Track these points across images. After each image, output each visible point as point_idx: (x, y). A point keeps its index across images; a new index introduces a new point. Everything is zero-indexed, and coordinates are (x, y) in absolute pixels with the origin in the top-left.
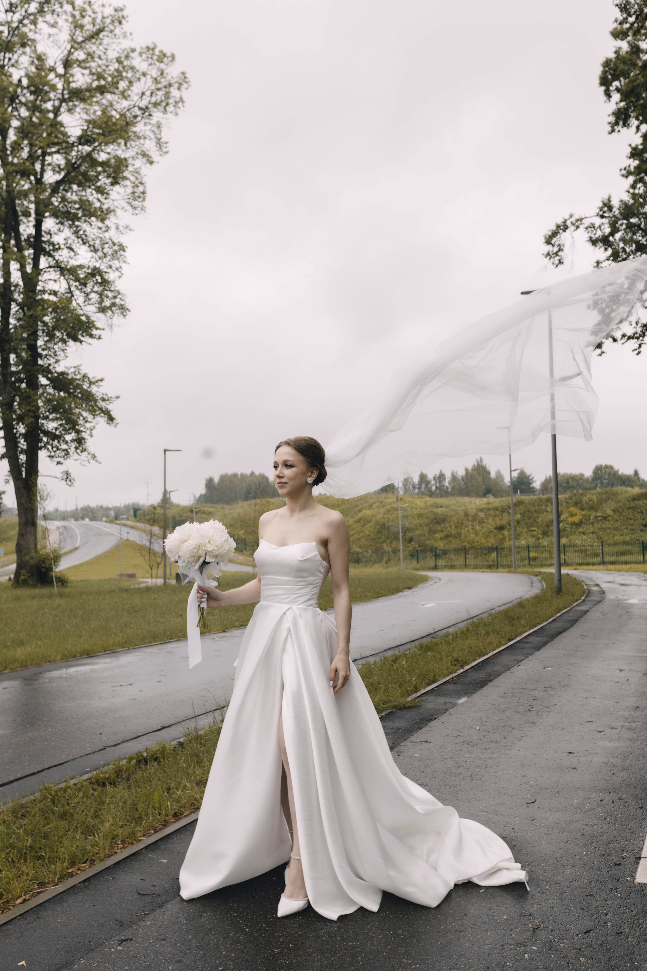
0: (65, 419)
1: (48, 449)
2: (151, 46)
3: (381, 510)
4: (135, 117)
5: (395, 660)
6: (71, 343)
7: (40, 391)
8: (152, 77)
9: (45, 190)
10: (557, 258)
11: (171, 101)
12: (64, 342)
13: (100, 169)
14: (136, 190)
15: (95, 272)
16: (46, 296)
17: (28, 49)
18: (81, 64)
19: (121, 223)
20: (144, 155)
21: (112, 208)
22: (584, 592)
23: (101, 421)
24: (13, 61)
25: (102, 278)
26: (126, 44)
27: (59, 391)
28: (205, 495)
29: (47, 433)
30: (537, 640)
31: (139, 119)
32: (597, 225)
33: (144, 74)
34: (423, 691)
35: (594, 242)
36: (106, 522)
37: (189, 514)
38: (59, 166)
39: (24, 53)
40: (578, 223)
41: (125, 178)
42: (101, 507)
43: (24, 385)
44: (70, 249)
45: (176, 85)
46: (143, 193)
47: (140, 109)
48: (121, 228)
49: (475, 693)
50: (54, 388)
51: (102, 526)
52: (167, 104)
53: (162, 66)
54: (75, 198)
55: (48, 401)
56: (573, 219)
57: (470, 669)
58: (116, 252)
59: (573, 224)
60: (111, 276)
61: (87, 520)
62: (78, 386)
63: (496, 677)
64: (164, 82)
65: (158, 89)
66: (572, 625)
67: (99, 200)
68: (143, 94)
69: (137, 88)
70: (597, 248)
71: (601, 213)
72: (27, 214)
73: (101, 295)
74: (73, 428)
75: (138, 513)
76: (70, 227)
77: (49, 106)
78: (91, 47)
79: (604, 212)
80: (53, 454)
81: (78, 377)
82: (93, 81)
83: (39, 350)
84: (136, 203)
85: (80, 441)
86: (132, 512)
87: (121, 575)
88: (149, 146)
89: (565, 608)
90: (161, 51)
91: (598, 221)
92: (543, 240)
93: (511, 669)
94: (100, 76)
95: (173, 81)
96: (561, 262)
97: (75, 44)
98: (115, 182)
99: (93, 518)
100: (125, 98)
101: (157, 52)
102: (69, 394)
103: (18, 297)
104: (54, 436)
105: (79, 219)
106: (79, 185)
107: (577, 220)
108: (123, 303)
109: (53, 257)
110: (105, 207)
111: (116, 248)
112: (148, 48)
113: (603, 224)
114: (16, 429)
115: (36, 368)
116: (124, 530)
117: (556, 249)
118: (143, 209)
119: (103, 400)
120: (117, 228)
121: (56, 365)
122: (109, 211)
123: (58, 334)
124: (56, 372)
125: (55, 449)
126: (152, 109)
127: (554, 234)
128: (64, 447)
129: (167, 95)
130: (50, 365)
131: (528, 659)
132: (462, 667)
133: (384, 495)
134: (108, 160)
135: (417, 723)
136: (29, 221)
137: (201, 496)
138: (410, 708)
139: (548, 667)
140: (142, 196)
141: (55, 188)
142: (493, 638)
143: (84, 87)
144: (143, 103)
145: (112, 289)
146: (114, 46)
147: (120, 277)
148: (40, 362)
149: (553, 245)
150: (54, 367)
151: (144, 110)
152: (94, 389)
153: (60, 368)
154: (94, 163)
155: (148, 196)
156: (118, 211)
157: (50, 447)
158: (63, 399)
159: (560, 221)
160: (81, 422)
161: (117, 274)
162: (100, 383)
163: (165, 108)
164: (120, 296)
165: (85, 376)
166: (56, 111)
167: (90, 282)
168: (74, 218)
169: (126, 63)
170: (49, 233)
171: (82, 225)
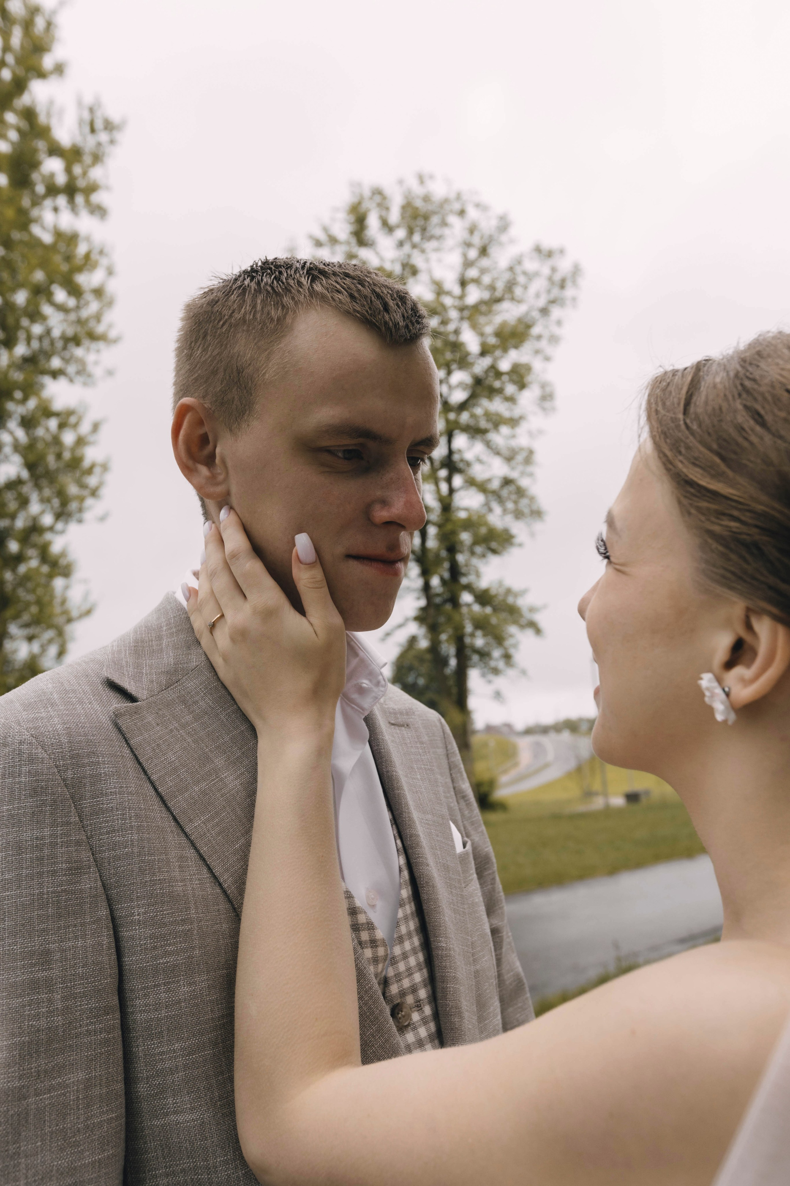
0: (492, 634)
1: (478, 668)
2: (537, 247)
4: (534, 319)
6: (491, 557)
7: (465, 609)
8: (545, 275)
9: (452, 410)
12: (484, 556)
13: (505, 379)
14: (544, 392)
15: (507, 482)
16: (461, 514)
18: (476, 281)
19: (534, 428)
21: (523, 414)
23: (530, 633)
25: (516, 486)
26: (514, 251)
27: (485, 607)
29: (475, 651)
31: (538, 320)
33: (537, 275)
38: (464, 383)
41: (530, 382)
44: (483, 462)
45: (571, 278)
47: (539, 310)
48: (534, 433)
50: (480, 604)
53: (553, 261)
54: (483, 411)
55: (473, 619)
58: (527, 458)
60: (524, 482)
62: (503, 601)
64: (558, 278)
65: (554, 286)
67: (508, 409)
68: (538, 295)
69: (532, 291)
73: (516, 502)
74: (500, 644)
76: (482, 441)
77: (451, 327)
78: (485, 262)
80: (484, 672)
81: (502, 591)
82: (486, 294)
83: (461, 567)
84: (546, 405)
85: (507, 657)
90: (549, 249)
94: (492, 288)
95: (566, 275)
97: (468, 264)
98: (522, 388)
100: (521, 302)
101: (544, 250)
102: (494, 608)
103: (434, 518)
104: (482, 654)
105: (488, 432)
106: (486, 398)
108: (539, 508)
109: (467, 474)
110: (516, 415)
111: (526, 453)
112: (535, 249)
115: (458, 585)
119: (529, 611)
120: (529, 433)
121: (480, 581)
122: (521, 418)
123: (477, 549)
124: (480, 588)
126: (551, 307)
128: (493, 664)
130: (473, 582)
134: (511, 369)
140: (551, 396)
141: (463, 406)
143: (478, 302)
144: (541, 304)
145: (527, 495)
146: (504, 257)
147: (534, 483)
148: (463, 580)
150: (479, 584)
151: (542, 310)
152: (519, 602)
153: (483, 584)
154: (499, 374)
156: (530, 417)
157: (479, 665)
158: (488, 615)
160: (509, 637)
161: (531, 480)
162: (526, 595)
163: (563, 302)
164: (537, 501)
166: (457, 332)
167: (505, 493)
168: (484, 432)
169: (518, 269)
170: (460, 451)
171: (493, 436)
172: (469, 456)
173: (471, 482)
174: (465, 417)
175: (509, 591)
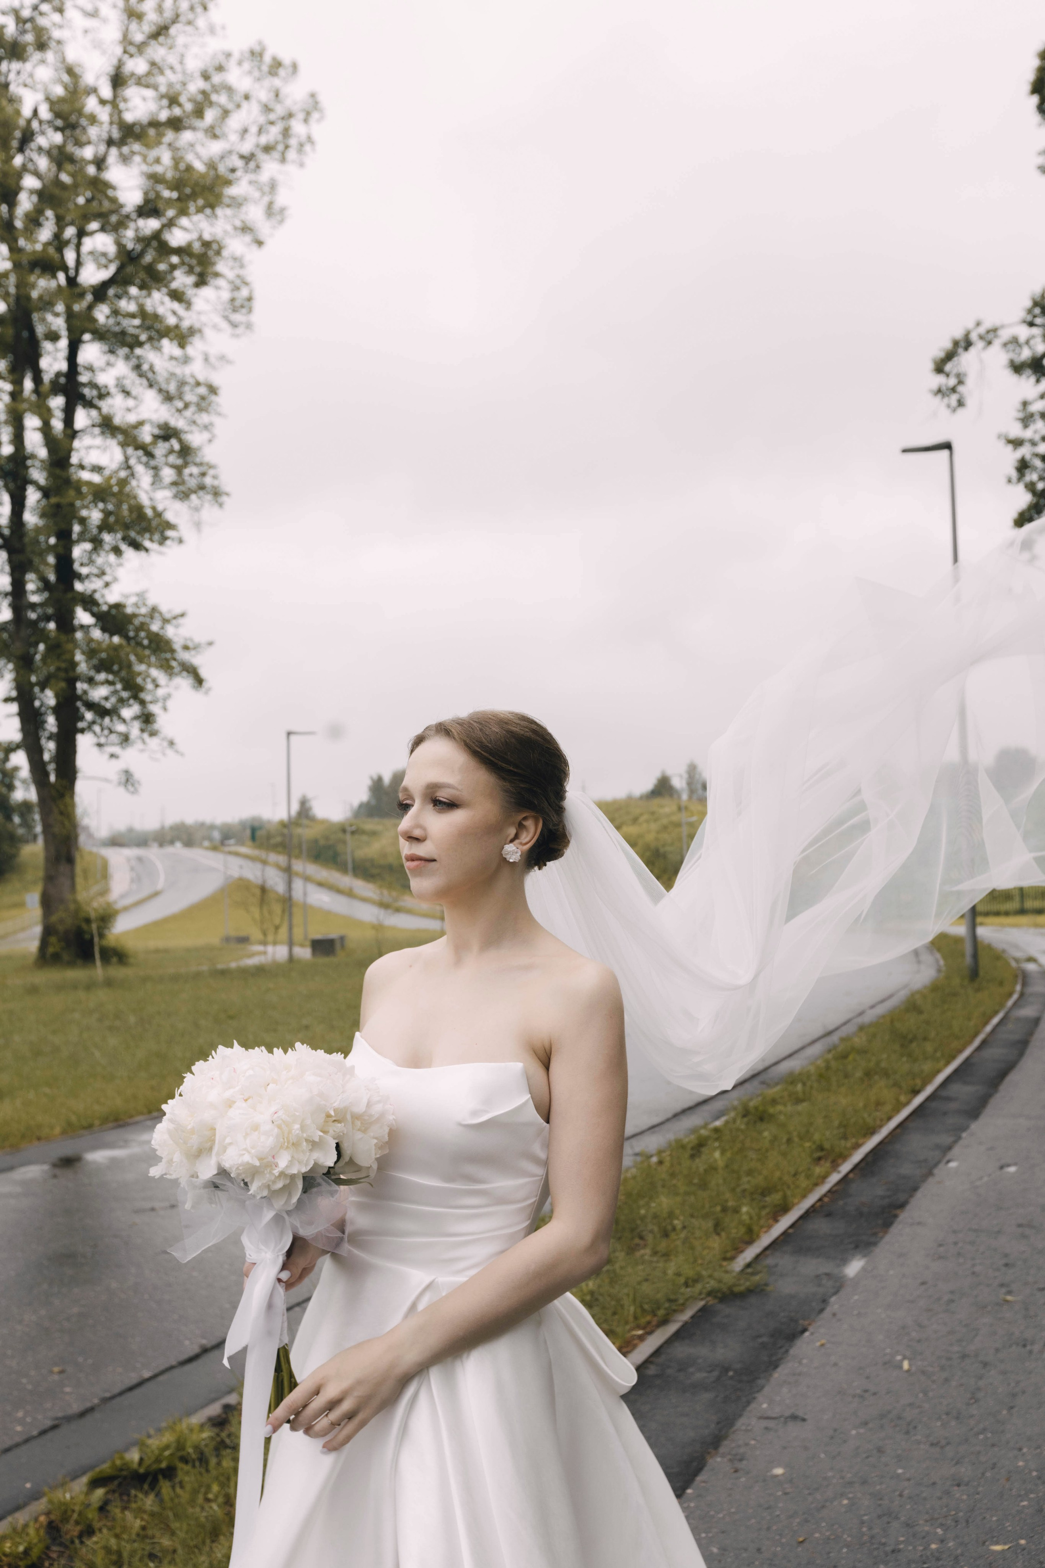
0: (122, 680)
1: (95, 733)
2: (257, 49)
3: (654, 826)
4: (233, 170)
5: (699, 1147)
6: (129, 553)
7: (79, 635)
8: (259, 102)
9: (82, 295)
10: (954, 398)
11: (293, 142)
12: (117, 551)
13: (175, 259)
14: (236, 294)
15: (167, 433)
16: (85, 475)
17: (50, 56)
18: (141, 81)
19: (213, 351)
20: (246, 229)
21: (197, 326)
22: (1016, 976)
23: (184, 683)
24: (24, 77)
25: (180, 441)
26: (214, 46)
27: (112, 634)
28: (368, 803)
29: (91, 706)
30: (964, 1091)
31: (239, 173)
32: (1022, 339)
33: (247, 97)
34: (766, 1240)
35: (1017, 368)
36: (207, 848)
37: (341, 835)
38: (104, 255)
39: (43, 61)
40: (989, 337)
41: (217, 275)
42: (202, 825)
43: (52, 626)
44: (127, 393)
45: (301, 116)
46: (250, 299)
47: (242, 157)
48: (212, 360)
49: (875, 1244)
50: (104, 630)
51: (200, 856)
52: (287, 147)
53: (277, 82)
54: (132, 307)
55: (91, 653)
56: (982, 330)
57: (851, 1171)
58: (203, 398)
59: (981, 337)
60: (195, 438)
61: (178, 845)
62: (143, 627)
63: (911, 1196)
64: (280, 110)
65: (272, 123)
66: (1021, 1054)
67: (174, 313)
68: (245, 131)
69: (235, 122)
70: (1024, 376)
71: (1029, 318)
72: (53, 337)
73: (179, 469)
74: (136, 697)
75: (259, 833)
76: (127, 358)
77: (88, 153)
78: (157, 52)
79: (1035, 316)
80: (103, 740)
81: (143, 611)
82: (161, 108)
83: (76, 566)
84: (237, 317)
85: (147, 719)
86: (248, 832)
87: (227, 939)
88: (254, 213)
89: (996, 1013)
90: (274, 59)
91: (1024, 332)
92: (930, 366)
93: (936, 1171)
94: (173, 100)
95: (295, 109)
96: (961, 403)
97: (130, 47)
98: (201, 282)
99: (189, 843)
100: (215, 136)
101: (267, 58)
102: (128, 638)
103: (38, 475)
104: (101, 712)
105: (140, 344)
106: (141, 288)
107: (988, 332)
108: (216, 483)
109: (99, 409)
110: (185, 324)
111: (202, 390)
112: (252, 53)
113: (1033, 337)
114: (40, 699)
115: (70, 595)
116: (235, 862)
117: (952, 382)
118: (249, 326)
119: (186, 648)
120: (206, 359)
121: (106, 592)
122: (192, 331)
123: (107, 537)
124: (106, 603)
125: (106, 732)
126: (262, 156)
127: (950, 356)
128: (121, 728)
129: (286, 132)
130: (95, 591)
131: (961, 1142)
132: (835, 1166)
133: (657, 801)
134: (190, 245)
135: (764, 1346)
136: (57, 350)
137: (361, 806)
138: (742, 1296)
139: (1009, 1165)
140: (246, 303)
141: (100, 292)
142: (881, 1089)
143: (145, 120)
144: (247, 147)
145: (198, 460)
146: (195, 50)
147: (210, 441)
148: (79, 586)
149: (948, 375)
150: (103, 596)
151: (248, 159)
152: (170, 632)
153: (112, 596)
154: (165, 249)
155: (257, 304)
156: (208, 332)
157: (97, 728)
158: (116, 648)
159: (959, 334)
160: (150, 686)
161: (206, 436)
162: (181, 621)
163: (283, 154)
164: (211, 472)
165: (154, 610)
166: (100, 163)
167: (160, 449)
168: (133, 343)
169: (217, 79)
170: (90, 369)
171: (147, 354)
172: (105, 379)
173: (107, 426)
174: (102, 313)
175: (154, 611)
